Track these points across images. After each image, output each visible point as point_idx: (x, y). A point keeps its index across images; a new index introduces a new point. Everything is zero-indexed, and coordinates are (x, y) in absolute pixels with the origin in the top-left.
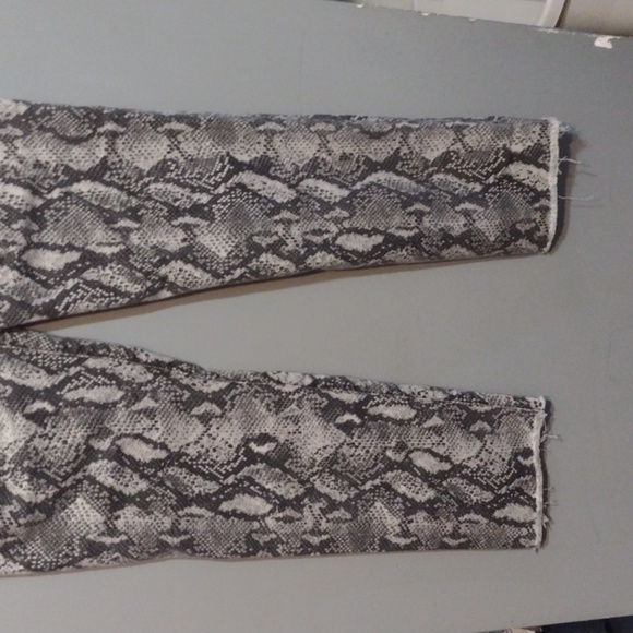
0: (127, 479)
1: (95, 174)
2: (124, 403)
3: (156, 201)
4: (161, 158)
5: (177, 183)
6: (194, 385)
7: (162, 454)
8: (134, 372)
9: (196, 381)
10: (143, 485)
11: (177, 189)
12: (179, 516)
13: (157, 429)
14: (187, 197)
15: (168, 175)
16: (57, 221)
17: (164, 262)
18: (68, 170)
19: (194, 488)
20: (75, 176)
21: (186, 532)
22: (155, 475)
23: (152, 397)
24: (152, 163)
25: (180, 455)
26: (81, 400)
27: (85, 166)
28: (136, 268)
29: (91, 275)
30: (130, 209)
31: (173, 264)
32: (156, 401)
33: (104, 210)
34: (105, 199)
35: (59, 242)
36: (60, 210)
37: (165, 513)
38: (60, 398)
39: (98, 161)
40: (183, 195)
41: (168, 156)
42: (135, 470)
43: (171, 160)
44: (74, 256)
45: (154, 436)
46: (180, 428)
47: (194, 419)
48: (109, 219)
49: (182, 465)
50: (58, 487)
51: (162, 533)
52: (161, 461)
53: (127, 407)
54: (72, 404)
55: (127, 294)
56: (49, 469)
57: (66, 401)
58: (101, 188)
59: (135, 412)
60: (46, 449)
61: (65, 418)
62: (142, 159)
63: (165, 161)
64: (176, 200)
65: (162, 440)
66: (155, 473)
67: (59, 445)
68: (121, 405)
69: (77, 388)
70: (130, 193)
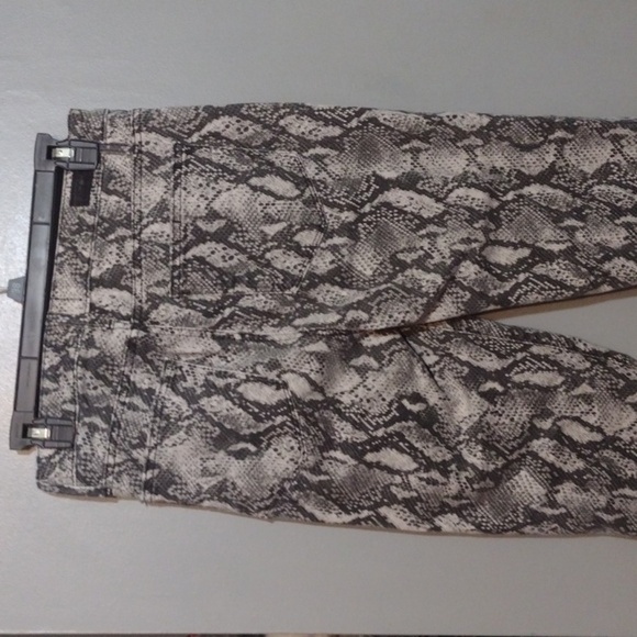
0: (567, 457)
1: (543, 178)
2: (564, 387)
3: (601, 201)
4: (604, 162)
5: (619, 184)
6: (629, 374)
7: (598, 437)
8: (574, 360)
9: (631, 371)
10: (580, 464)
11: (620, 190)
12: (614, 496)
13: (594, 413)
14: (629, 198)
15: (611, 177)
16: (511, 220)
17: (607, 258)
18: (520, 175)
19: (627, 470)
20: (525, 180)
21: (619, 511)
22: (591, 456)
23: (590, 384)
24: (596, 166)
25: (614, 439)
26: (527, 382)
27: (535, 170)
28: (581, 264)
29: (540, 269)
30: (575, 209)
31: (616, 260)
32: (594, 388)
33: (552, 210)
34: (553, 200)
35: (513, 240)
36: (513, 210)
37: (600, 492)
38: (509, 380)
39: (547, 166)
40: (625, 196)
41: (612, 160)
42: (573, 450)
43: (613, 163)
44: (525, 252)
45: (591, 420)
46: (615, 415)
47: (628, 406)
48: (557, 218)
49: (616, 449)
50: (506, 459)
51: (598, 509)
52: (597, 443)
53: (567, 391)
54: (519, 386)
55: (572, 288)
56: (499, 442)
57: (514, 383)
58: (550, 190)
59: (574, 396)
60: (496, 424)
61: (513, 398)
62: (587, 162)
63: (608, 164)
64: (620, 200)
65: (598, 424)
66: (592, 454)
67: (507, 421)
68: (561, 390)
69: (523, 371)
70: (575, 195)
